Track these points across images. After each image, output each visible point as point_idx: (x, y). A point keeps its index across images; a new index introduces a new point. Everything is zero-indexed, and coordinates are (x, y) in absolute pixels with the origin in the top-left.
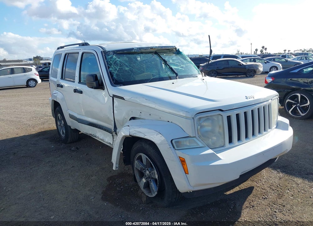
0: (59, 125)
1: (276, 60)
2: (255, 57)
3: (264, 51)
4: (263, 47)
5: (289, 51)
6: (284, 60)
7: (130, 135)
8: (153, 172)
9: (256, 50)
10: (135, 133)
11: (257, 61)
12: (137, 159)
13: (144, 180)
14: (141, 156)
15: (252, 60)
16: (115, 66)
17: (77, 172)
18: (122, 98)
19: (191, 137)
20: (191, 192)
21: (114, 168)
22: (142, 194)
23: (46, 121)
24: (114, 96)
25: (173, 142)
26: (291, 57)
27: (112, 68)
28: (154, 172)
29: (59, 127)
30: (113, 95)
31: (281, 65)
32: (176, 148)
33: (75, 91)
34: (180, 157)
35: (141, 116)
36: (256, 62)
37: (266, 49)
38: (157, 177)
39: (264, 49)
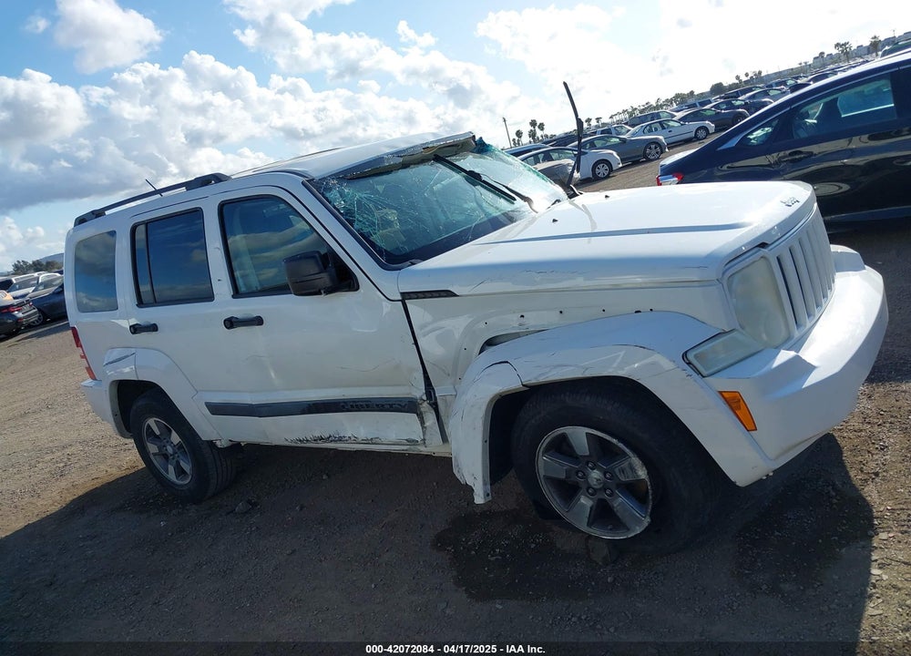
0: (155, 454)
1: (598, 143)
2: (540, 148)
3: (539, 133)
4: (533, 123)
5: (598, 119)
6: (618, 140)
7: (523, 385)
8: (625, 465)
9: (519, 134)
10: (543, 374)
11: (555, 155)
12: (546, 451)
13: (585, 502)
14: (564, 437)
15: (541, 156)
16: (365, 216)
17: (321, 561)
18: (449, 294)
19: (725, 333)
20: (771, 474)
21: (479, 499)
22: (590, 541)
23: (62, 465)
24: (406, 296)
25: (691, 357)
26: (623, 131)
27: (360, 221)
28: (630, 464)
29: (156, 462)
30: (402, 294)
31: (615, 154)
32: (705, 373)
33: (231, 323)
34: (721, 393)
35: (525, 327)
36: (553, 160)
37: (541, 127)
38: (642, 473)
39: (537, 128)
